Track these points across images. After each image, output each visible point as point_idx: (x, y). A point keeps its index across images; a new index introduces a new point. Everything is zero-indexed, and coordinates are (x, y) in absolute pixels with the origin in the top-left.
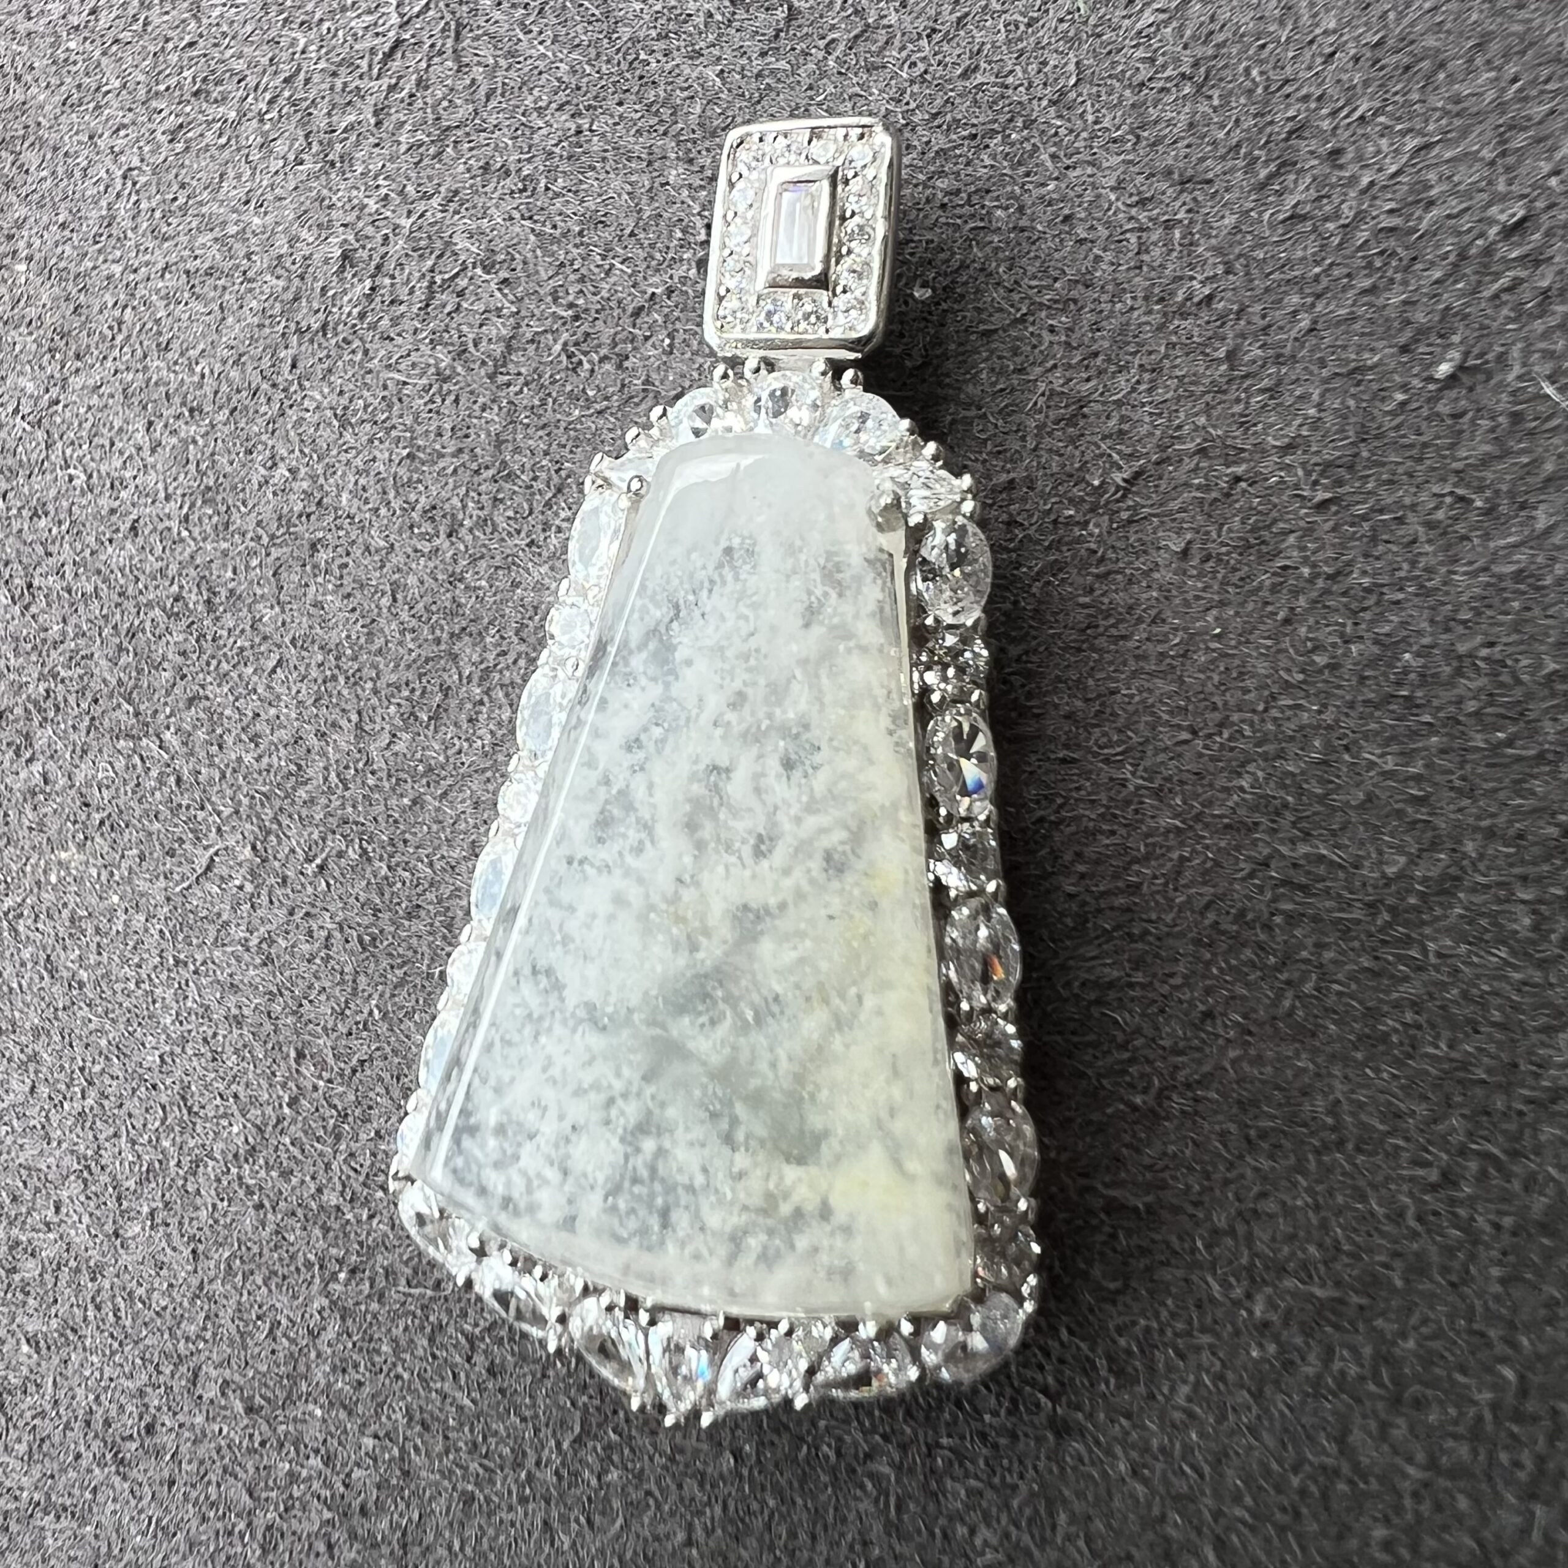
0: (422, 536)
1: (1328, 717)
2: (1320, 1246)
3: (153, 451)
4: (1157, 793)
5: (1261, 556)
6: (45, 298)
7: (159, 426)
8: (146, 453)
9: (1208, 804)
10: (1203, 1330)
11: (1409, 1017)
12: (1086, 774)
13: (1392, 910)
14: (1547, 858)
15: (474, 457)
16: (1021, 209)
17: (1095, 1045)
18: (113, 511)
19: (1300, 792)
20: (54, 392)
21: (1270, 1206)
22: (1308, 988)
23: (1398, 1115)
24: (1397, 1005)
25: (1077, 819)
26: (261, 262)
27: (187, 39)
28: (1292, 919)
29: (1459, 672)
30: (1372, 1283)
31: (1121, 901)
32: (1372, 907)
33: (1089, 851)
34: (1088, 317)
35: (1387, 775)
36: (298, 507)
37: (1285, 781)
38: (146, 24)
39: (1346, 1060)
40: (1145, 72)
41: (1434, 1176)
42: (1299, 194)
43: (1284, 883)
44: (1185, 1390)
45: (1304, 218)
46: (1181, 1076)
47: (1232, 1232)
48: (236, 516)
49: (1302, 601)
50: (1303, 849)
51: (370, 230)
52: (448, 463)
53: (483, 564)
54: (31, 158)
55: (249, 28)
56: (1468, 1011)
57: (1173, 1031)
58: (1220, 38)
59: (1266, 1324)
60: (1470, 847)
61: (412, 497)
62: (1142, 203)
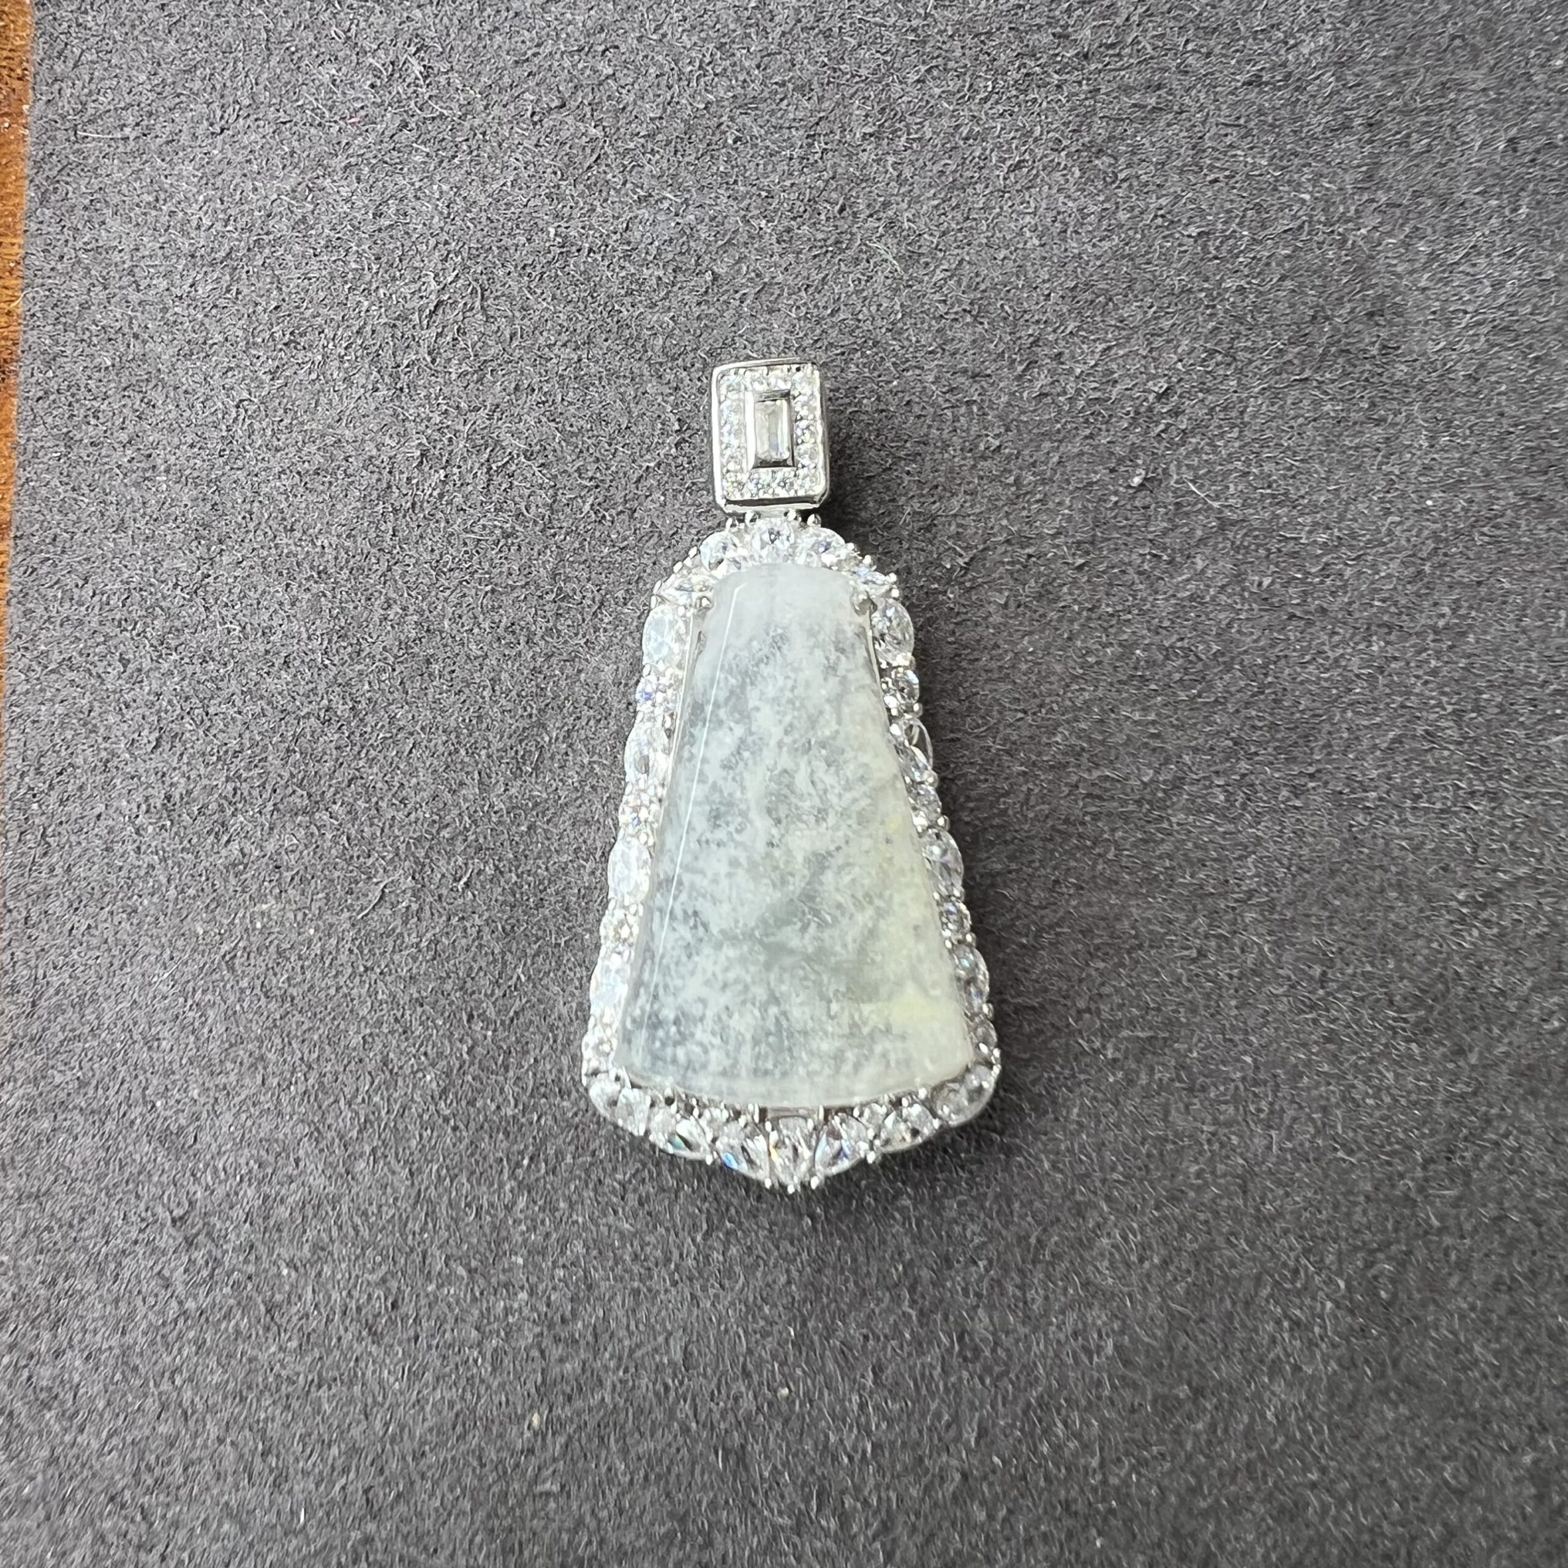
0: (509, 645)
1: (1100, 693)
2: (1138, 1007)
3: (293, 604)
4: (1008, 752)
5: (1050, 601)
6: (186, 500)
7: (294, 585)
8: (287, 607)
9: (1039, 754)
10: (1082, 1072)
11: (1167, 863)
12: (967, 747)
13: (1149, 802)
14: (1227, 760)
15: (538, 587)
16: (878, 399)
17: (993, 912)
18: (267, 652)
19: (1090, 740)
20: (203, 569)
21: (1107, 990)
22: (1110, 856)
23: (1170, 922)
24: (1160, 857)
25: (965, 775)
26: (356, 463)
27: (274, 304)
28: (1096, 817)
29: (1167, 658)
30: (1170, 1023)
31: (997, 821)
32: (1138, 802)
33: (973, 794)
34: (928, 465)
35: (1136, 723)
36: (413, 635)
37: (1080, 734)
38: (238, 292)
39: (1136, 894)
40: (942, 309)
41: (1194, 953)
42: (1042, 380)
43: (1089, 795)
44: (1076, 1110)
45: (1046, 395)
46: (1046, 921)
47: (1088, 1010)
48: (364, 645)
49: (1076, 626)
50: (1096, 774)
51: (436, 436)
52: (521, 594)
53: (554, 660)
54: (157, 396)
55: (322, 295)
56: (1199, 854)
57: (1039, 895)
58: (983, 287)
59: (1115, 1060)
60: (1187, 759)
61: (497, 619)
62: (951, 390)
